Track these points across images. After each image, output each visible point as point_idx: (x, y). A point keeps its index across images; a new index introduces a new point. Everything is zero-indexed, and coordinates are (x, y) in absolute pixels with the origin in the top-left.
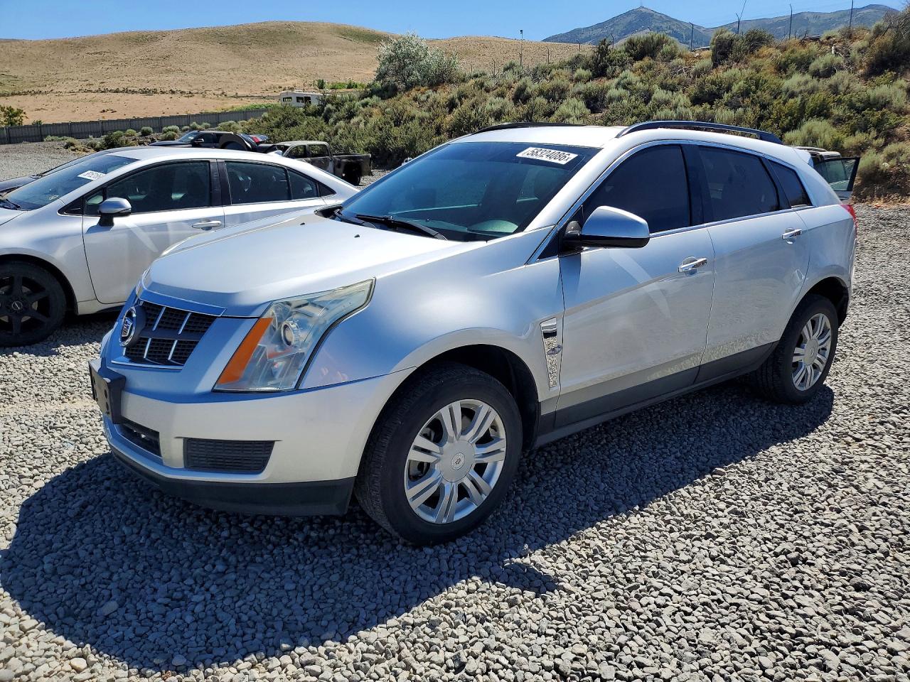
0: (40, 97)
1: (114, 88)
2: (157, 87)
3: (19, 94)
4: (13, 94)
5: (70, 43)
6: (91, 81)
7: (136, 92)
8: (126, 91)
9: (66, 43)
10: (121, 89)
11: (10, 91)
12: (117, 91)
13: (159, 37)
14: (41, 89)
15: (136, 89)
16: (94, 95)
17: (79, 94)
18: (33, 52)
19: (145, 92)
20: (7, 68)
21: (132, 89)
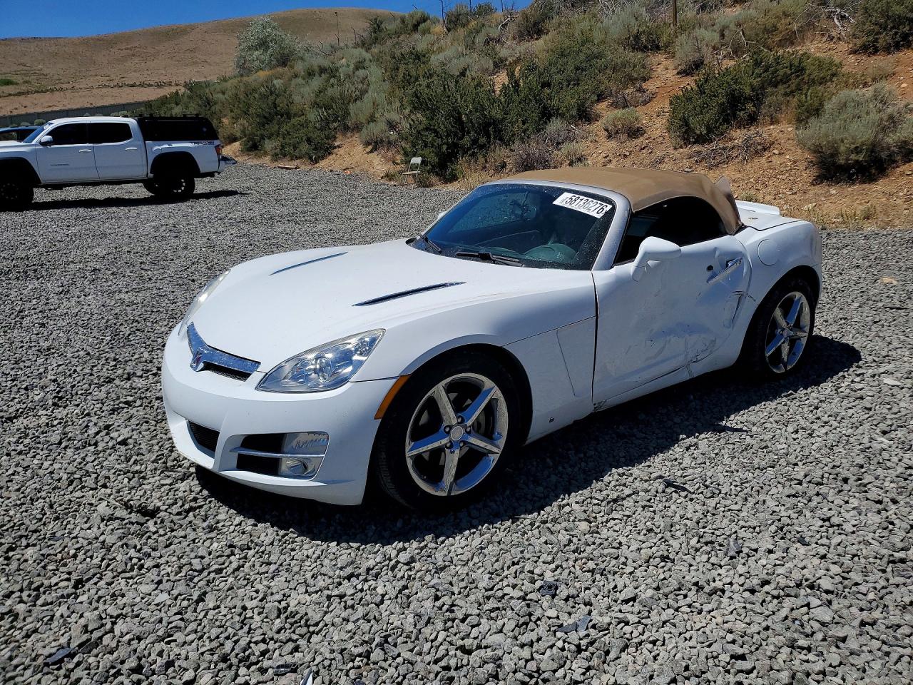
0: (57, 94)
1: (131, 83)
2: (173, 80)
3: (42, 92)
4: (38, 92)
5: (103, 40)
6: (113, 77)
7: (150, 85)
8: (142, 85)
9: (99, 40)
10: (138, 84)
11: (36, 89)
12: (133, 86)
13: (188, 30)
14: (64, 86)
15: (152, 83)
16: (111, 90)
17: (95, 91)
18: (66, 49)
19: (159, 86)
20: (40, 67)
21: (148, 83)
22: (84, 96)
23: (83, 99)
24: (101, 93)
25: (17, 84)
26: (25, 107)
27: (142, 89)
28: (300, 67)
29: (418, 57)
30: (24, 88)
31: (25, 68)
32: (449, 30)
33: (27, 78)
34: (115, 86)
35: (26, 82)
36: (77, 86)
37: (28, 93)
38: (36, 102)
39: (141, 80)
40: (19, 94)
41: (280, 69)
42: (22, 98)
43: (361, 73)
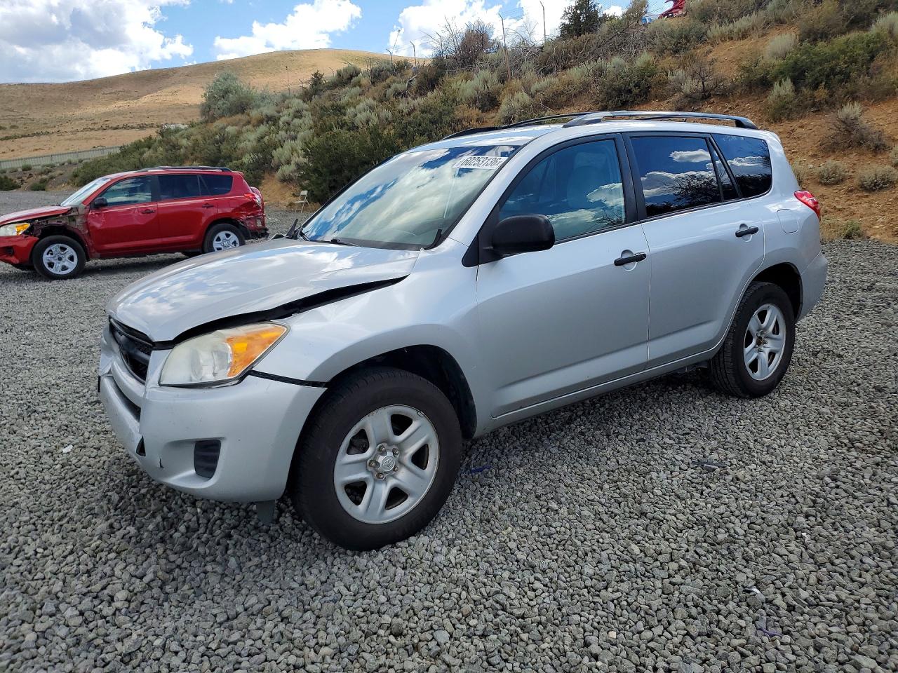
0: (43, 138)
1: (115, 125)
3: (29, 136)
4: (23, 136)
5: (88, 85)
7: (134, 128)
8: (125, 127)
9: (84, 85)
10: (121, 126)
11: (23, 133)
12: (116, 128)
13: (171, 74)
14: (50, 130)
15: (135, 125)
16: (93, 132)
17: (80, 134)
18: (53, 95)
19: (142, 127)
20: (27, 112)
21: (130, 125)
22: (70, 139)
23: (68, 142)
24: (85, 136)
25: (4, 129)
26: (13, 151)
27: (125, 131)
28: (254, 113)
29: (339, 110)
30: (12, 132)
31: (12, 113)
32: (373, 83)
33: (15, 123)
34: (99, 129)
35: (13, 127)
36: (62, 129)
37: (15, 137)
38: (22, 146)
39: (125, 123)
40: (7, 138)
41: (239, 116)
42: (9, 142)
43: (297, 121)
